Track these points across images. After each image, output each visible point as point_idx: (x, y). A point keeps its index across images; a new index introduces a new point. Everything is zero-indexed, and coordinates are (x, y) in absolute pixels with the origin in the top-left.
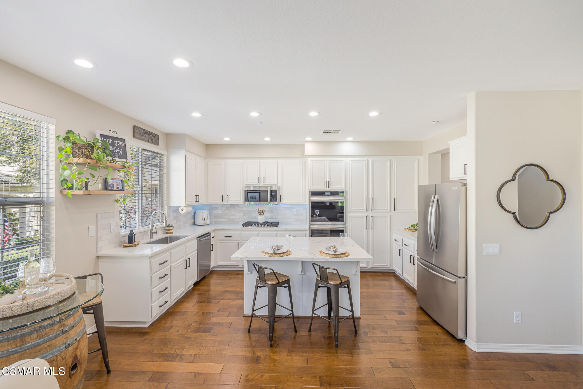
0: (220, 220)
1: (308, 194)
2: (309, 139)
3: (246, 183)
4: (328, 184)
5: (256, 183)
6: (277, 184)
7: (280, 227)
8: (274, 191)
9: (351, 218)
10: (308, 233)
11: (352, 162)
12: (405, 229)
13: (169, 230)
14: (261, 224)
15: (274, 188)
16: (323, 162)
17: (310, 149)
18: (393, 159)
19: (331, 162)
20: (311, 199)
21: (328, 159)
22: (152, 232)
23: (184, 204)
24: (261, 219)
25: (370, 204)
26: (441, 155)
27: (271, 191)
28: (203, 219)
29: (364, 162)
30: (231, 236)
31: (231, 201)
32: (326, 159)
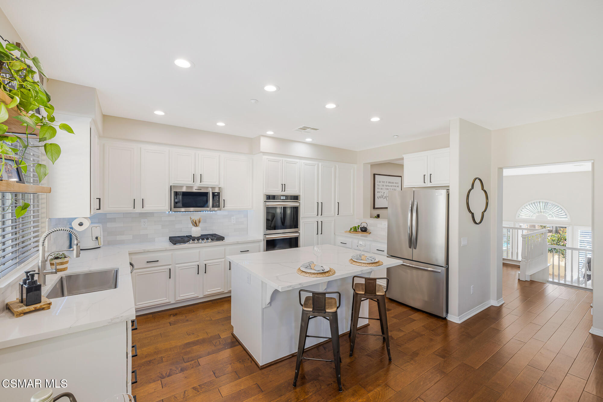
0: (119, 238)
1: (262, 199)
2: (270, 133)
3: (173, 182)
4: (284, 187)
5: (189, 182)
6: (218, 184)
7: (226, 241)
8: (216, 194)
9: (304, 224)
10: (263, 245)
11: (305, 165)
12: (346, 232)
13: (62, 264)
14: (198, 239)
15: (217, 191)
16: (279, 162)
17: (265, 144)
18: (337, 166)
19: (287, 163)
20: (268, 204)
21: (284, 159)
22: (45, 271)
23: (89, 215)
24: (196, 232)
25: (320, 208)
26: (371, 165)
27: (213, 193)
28: (94, 239)
29: (315, 166)
30: (158, 261)
31: (148, 208)
32: (281, 159)
